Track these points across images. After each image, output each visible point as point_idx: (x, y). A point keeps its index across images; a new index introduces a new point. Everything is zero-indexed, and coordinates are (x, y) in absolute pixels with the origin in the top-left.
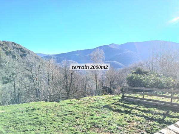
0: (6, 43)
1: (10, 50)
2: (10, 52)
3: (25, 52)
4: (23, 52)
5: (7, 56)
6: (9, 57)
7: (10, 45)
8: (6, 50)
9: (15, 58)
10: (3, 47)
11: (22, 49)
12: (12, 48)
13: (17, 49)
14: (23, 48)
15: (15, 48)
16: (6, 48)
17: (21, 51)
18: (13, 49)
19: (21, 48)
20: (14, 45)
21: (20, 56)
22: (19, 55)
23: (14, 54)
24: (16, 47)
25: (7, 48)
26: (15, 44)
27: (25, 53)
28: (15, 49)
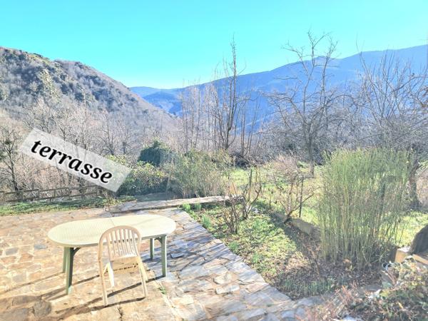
0: (62, 65)
1: (71, 82)
2: (71, 86)
3: (103, 85)
4: (99, 84)
5: (64, 96)
6: (68, 97)
7: (71, 70)
8: (61, 82)
9: (82, 100)
10: (55, 75)
11: (97, 77)
12: (76, 77)
13: (87, 77)
14: (99, 75)
15: (82, 76)
16: (61, 77)
17: (95, 82)
18: (77, 80)
19: (94, 75)
20: (78, 69)
21: (93, 94)
22: (91, 93)
23: (79, 91)
24: (85, 74)
25: (63, 77)
26: (81, 67)
27: (103, 88)
28: (81, 79)
